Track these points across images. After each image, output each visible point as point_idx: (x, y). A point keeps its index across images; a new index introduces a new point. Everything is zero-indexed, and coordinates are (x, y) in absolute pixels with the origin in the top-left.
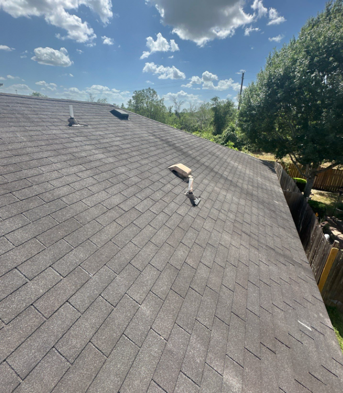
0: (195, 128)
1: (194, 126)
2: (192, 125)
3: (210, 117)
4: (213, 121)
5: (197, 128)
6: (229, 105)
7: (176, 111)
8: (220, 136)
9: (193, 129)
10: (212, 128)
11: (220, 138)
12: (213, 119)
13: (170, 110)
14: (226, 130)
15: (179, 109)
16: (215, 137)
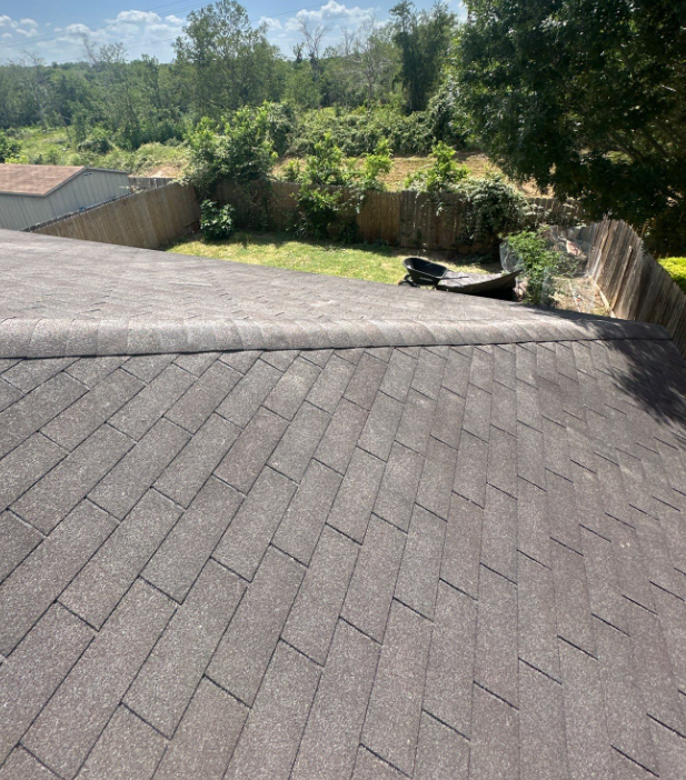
0: (359, 97)
1: (354, 92)
2: (349, 89)
3: (394, 61)
4: (401, 74)
5: (363, 95)
6: (443, 21)
7: (312, 55)
8: (420, 114)
9: (353, 102)
10: (399, 94)
11: (421, 120)
12: (399, 68)
13: (299, 55)
14: (436, 97)
15: (316, 48)
16: (407, 120)
